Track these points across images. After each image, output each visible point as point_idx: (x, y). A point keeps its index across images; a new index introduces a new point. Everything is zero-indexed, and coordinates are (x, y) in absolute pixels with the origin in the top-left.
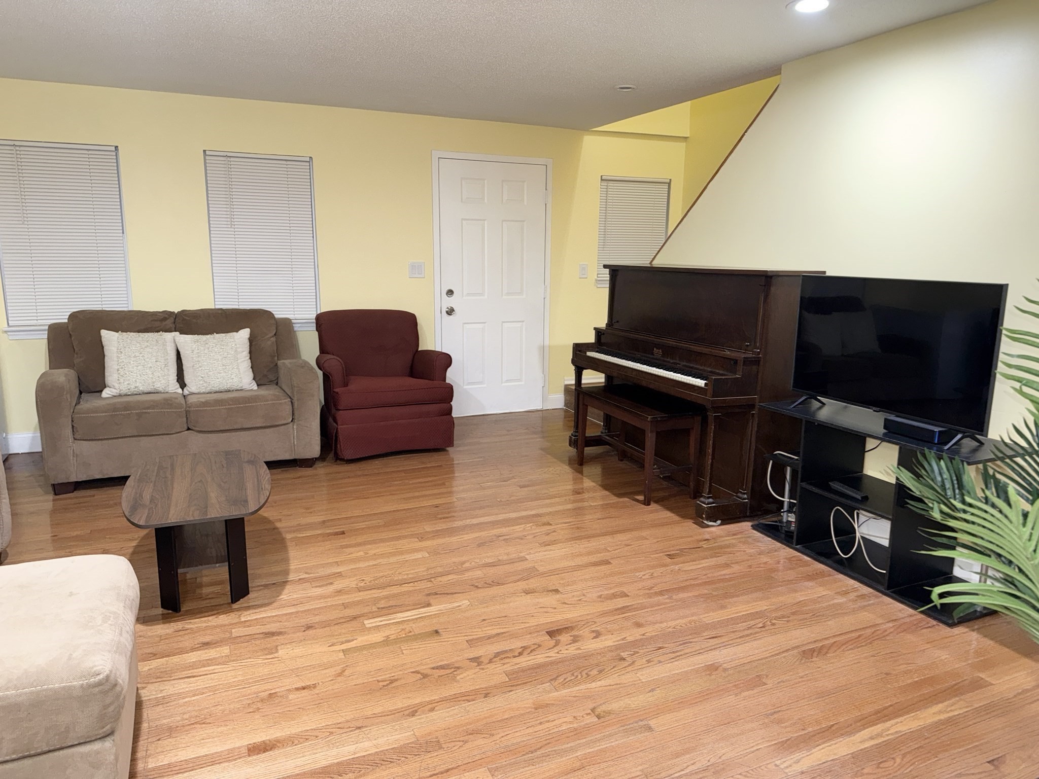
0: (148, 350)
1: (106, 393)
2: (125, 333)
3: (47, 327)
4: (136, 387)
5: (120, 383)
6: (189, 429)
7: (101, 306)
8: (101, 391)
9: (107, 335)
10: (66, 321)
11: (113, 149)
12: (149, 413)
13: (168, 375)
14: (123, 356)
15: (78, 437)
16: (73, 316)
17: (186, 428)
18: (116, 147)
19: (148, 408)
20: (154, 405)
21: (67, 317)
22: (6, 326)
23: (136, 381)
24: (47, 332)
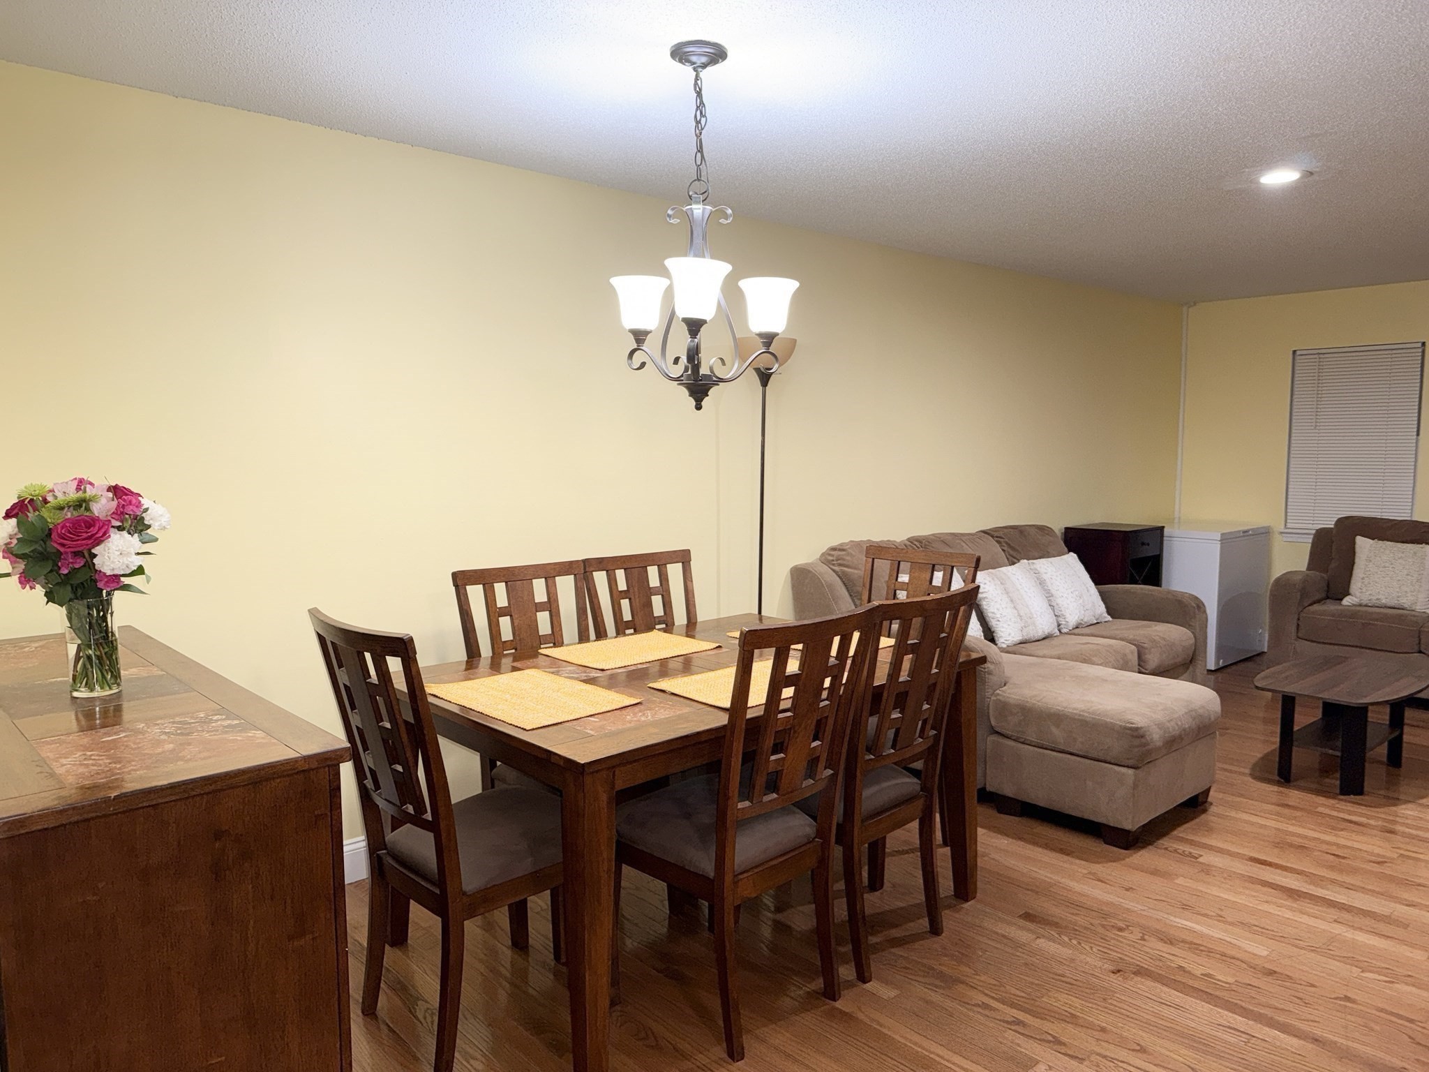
0: (1400, 561)
1: (1347, 601)
2: (1381, 542)
3: (1314, 532)
4: (1378, 599)
5: (1361, 593)
6: (1420, 652)
7: (1380, 514)
8: (1341, 600)
9: (1360, 540)
10: (1332, 526)
11: (1420, 345)
12: (1377, 625)
13: (1419, 591)
14: (1371, 565)
15: (1300, 635)
16: (1340, 521)
17: (1416, 648)
18: (1424, 344)
19: (1377, 620)
20: (1386, 618)
21: (1333, 523)
22: (1283, 527)
23: (1379, 592)
24: (1312, 536)
